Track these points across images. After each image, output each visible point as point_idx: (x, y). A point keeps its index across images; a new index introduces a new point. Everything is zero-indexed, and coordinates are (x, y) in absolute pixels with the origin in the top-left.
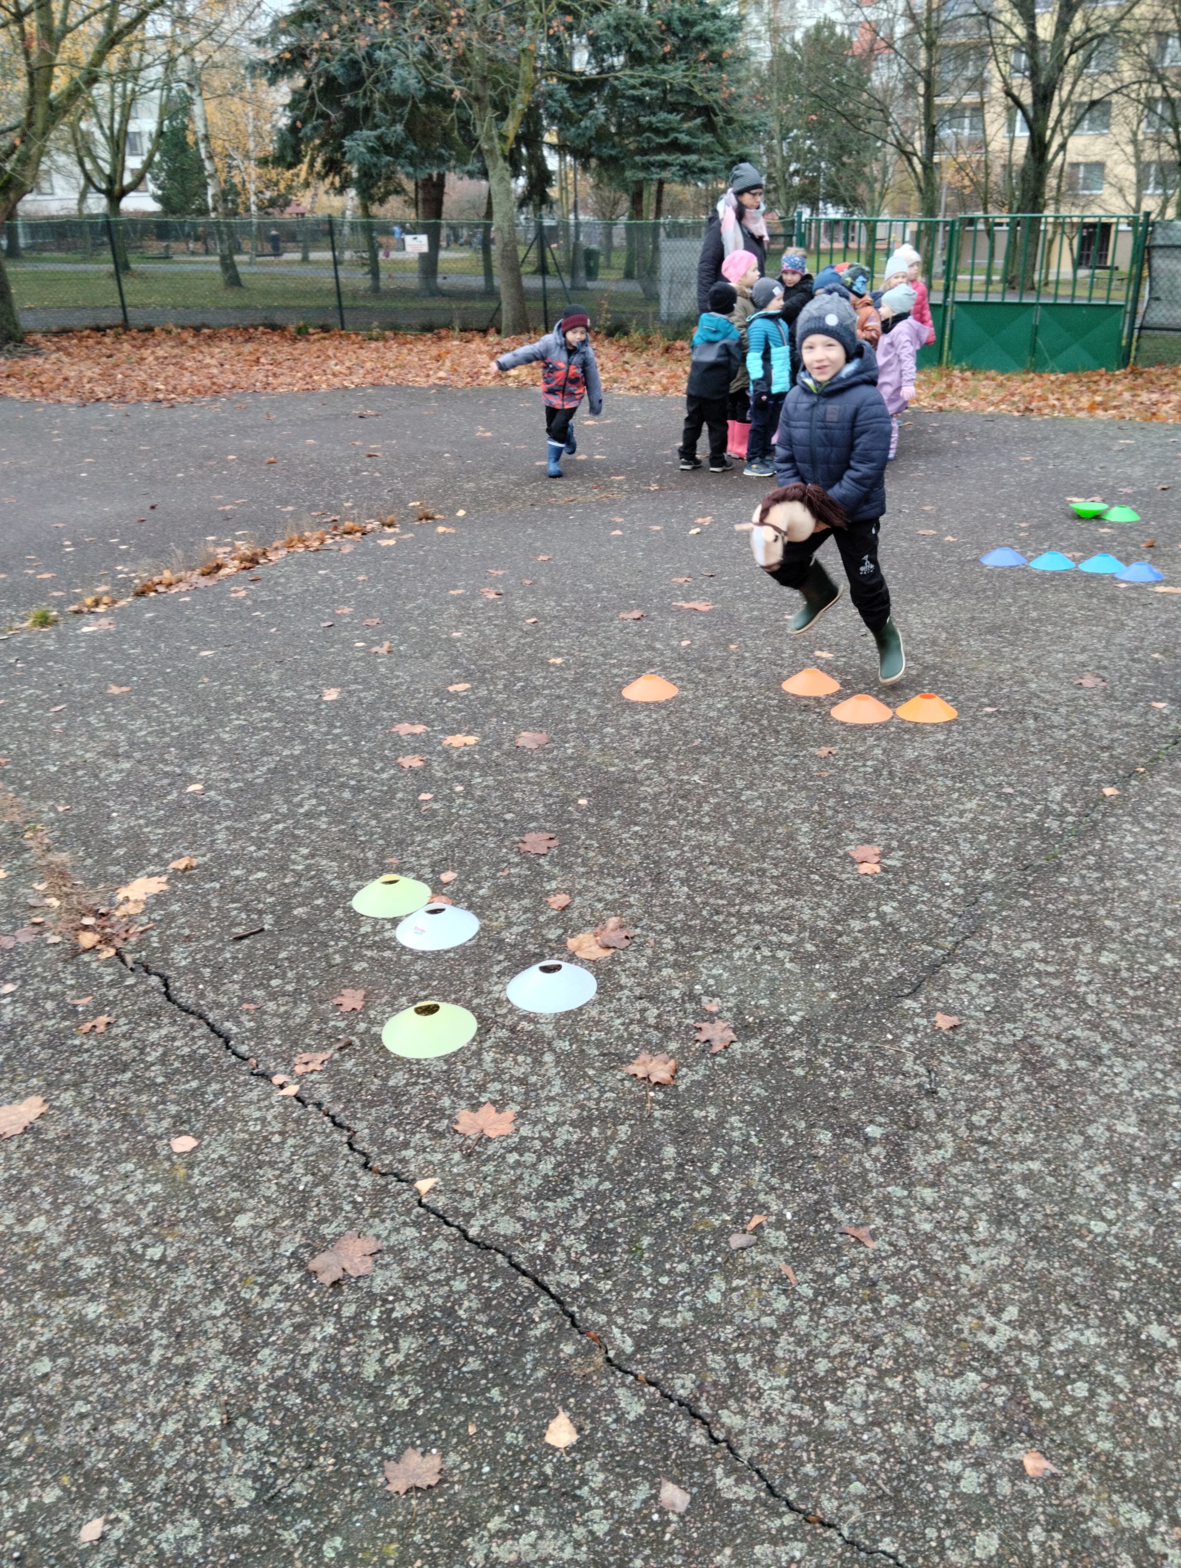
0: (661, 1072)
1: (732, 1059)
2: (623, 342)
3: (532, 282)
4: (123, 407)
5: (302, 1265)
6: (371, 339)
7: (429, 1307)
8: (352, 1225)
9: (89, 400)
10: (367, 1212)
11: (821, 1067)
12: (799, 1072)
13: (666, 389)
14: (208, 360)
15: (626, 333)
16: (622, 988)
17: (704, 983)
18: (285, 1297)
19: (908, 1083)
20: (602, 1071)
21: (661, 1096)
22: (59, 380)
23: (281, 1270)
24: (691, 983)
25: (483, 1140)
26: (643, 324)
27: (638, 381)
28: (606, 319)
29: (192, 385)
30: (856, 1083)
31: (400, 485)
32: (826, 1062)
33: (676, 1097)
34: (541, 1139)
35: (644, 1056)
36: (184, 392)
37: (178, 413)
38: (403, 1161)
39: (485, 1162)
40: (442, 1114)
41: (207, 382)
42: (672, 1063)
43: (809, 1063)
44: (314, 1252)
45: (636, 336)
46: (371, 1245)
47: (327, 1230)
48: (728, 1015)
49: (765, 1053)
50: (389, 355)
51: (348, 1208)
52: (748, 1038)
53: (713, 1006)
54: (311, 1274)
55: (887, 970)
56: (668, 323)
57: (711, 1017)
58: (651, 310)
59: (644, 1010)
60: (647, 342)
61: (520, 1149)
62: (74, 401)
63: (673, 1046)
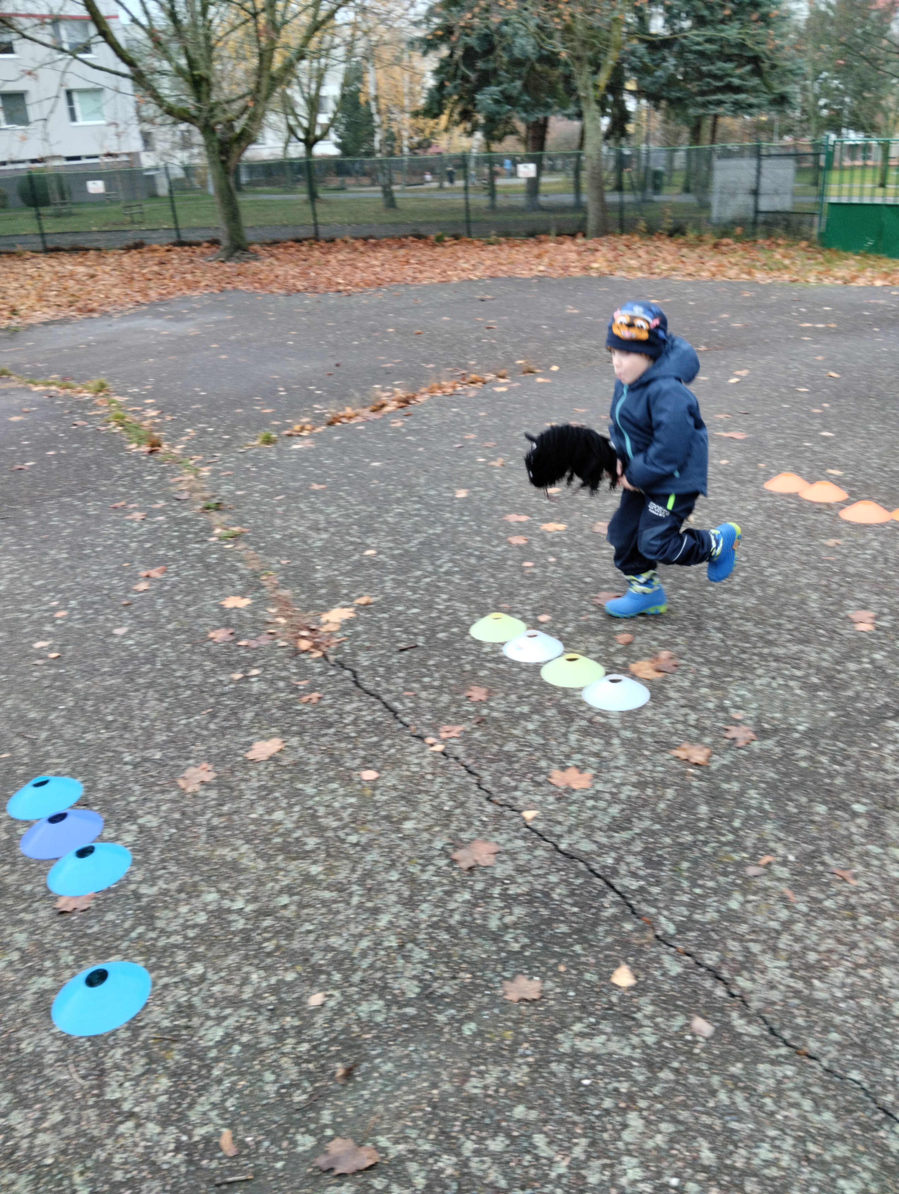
0: (698, 755)
1: (751, 752)
2: (681, 240)
3: (612, 198)
4: (316, 296)
5: (448, 856)
6: (491, 244)
7: (533, 890)
8: (480, 834)
9: (292, 291)
10: (490, 828)
11: (820, 762)
12: (803, 764)
13: (714, 275)
14: (374, 262)
15: (684, 234)
16: (669, 698)
17: (731, 699)
18: (437, 873)
19: (889, 777)
20: (655, 752)
21: (698, 772)
22: (272, 277)
23: (433, 857)
24: (721, 699)
25: (570, 790)
26: (697, 226)
27: (692, 269)
28: (667, 224)
29: (363, 280)
30: (847, 775)
31: (510, 348)
32: (824, 759)
33: (709, 773)
34: (611, 793)
35: (686, 745)
36: (357, 285)
37: (353, 300)
38: (514, 798)
39: (570, 804)
40: (540, 771)
41: (373, 277)
42: (707, 751)
43: (810, 759)
44: (456, 848)
45: (691, 236)
46: (494, 848)
47: (464, 836)
48: (749, 722)
49: (778, 750)
50: (503, 255)
51: (478, 823)
52: (765, 738)
53: (738, 715)
54: (454, 861)
55: (874, 698)
56: (717, 225)
57: (737, 723)
58: (704, 216)
59: (686, 715)
60: (700, 240)
61: (596, 797)
62: (282, 292)
63: (708, 740)
